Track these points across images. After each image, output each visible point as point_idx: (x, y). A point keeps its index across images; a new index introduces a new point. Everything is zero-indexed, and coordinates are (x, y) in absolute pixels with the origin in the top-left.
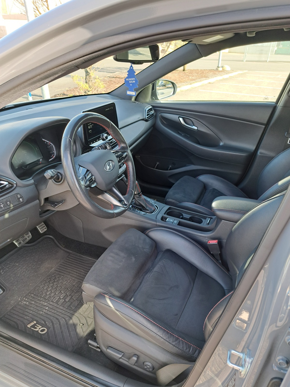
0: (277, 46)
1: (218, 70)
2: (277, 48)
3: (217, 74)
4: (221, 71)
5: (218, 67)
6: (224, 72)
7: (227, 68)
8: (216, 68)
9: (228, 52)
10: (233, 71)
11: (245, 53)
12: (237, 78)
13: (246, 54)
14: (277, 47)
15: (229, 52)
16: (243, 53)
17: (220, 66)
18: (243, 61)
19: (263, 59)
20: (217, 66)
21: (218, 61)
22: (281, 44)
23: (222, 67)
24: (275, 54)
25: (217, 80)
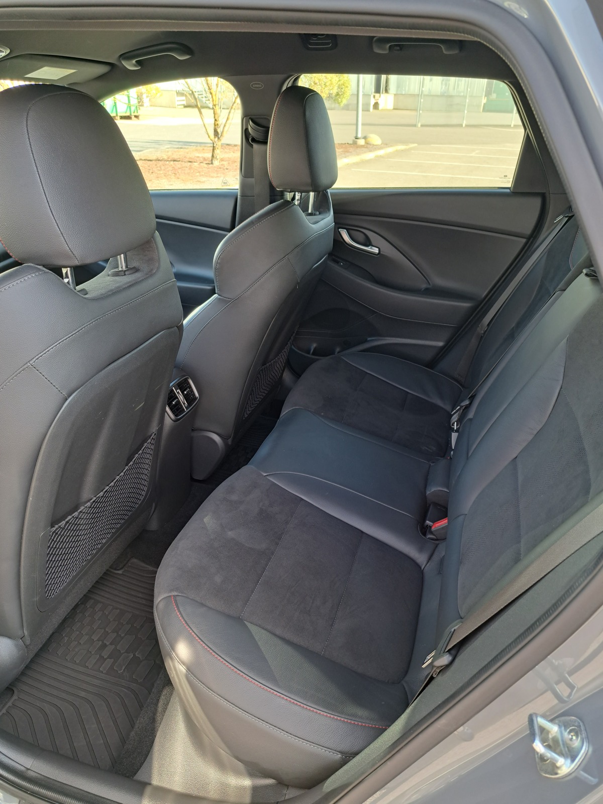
0: (485, 96)
1: (356, 144)
2: (487, 100)
3: (351, 152)
4: (362, 146)
5: (356, 138)
6: (367, 147)
7: (375, 139)
8: (353, 140)
9: (392, 108)
10: (385, 144)
11: (418, 111)
12: (389, 160)
13: (421, 112)
14: (486, 98)
15: (394, 109)
16: (416, 110)
17: (359, 135)
18: (415, 126)
19: (455, 122)
20: (355, 135)
21: (355, 127)
22: (494, 92)
23: (365, 138)
24: (484, 110)
25: (348, 164)
